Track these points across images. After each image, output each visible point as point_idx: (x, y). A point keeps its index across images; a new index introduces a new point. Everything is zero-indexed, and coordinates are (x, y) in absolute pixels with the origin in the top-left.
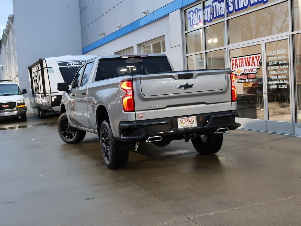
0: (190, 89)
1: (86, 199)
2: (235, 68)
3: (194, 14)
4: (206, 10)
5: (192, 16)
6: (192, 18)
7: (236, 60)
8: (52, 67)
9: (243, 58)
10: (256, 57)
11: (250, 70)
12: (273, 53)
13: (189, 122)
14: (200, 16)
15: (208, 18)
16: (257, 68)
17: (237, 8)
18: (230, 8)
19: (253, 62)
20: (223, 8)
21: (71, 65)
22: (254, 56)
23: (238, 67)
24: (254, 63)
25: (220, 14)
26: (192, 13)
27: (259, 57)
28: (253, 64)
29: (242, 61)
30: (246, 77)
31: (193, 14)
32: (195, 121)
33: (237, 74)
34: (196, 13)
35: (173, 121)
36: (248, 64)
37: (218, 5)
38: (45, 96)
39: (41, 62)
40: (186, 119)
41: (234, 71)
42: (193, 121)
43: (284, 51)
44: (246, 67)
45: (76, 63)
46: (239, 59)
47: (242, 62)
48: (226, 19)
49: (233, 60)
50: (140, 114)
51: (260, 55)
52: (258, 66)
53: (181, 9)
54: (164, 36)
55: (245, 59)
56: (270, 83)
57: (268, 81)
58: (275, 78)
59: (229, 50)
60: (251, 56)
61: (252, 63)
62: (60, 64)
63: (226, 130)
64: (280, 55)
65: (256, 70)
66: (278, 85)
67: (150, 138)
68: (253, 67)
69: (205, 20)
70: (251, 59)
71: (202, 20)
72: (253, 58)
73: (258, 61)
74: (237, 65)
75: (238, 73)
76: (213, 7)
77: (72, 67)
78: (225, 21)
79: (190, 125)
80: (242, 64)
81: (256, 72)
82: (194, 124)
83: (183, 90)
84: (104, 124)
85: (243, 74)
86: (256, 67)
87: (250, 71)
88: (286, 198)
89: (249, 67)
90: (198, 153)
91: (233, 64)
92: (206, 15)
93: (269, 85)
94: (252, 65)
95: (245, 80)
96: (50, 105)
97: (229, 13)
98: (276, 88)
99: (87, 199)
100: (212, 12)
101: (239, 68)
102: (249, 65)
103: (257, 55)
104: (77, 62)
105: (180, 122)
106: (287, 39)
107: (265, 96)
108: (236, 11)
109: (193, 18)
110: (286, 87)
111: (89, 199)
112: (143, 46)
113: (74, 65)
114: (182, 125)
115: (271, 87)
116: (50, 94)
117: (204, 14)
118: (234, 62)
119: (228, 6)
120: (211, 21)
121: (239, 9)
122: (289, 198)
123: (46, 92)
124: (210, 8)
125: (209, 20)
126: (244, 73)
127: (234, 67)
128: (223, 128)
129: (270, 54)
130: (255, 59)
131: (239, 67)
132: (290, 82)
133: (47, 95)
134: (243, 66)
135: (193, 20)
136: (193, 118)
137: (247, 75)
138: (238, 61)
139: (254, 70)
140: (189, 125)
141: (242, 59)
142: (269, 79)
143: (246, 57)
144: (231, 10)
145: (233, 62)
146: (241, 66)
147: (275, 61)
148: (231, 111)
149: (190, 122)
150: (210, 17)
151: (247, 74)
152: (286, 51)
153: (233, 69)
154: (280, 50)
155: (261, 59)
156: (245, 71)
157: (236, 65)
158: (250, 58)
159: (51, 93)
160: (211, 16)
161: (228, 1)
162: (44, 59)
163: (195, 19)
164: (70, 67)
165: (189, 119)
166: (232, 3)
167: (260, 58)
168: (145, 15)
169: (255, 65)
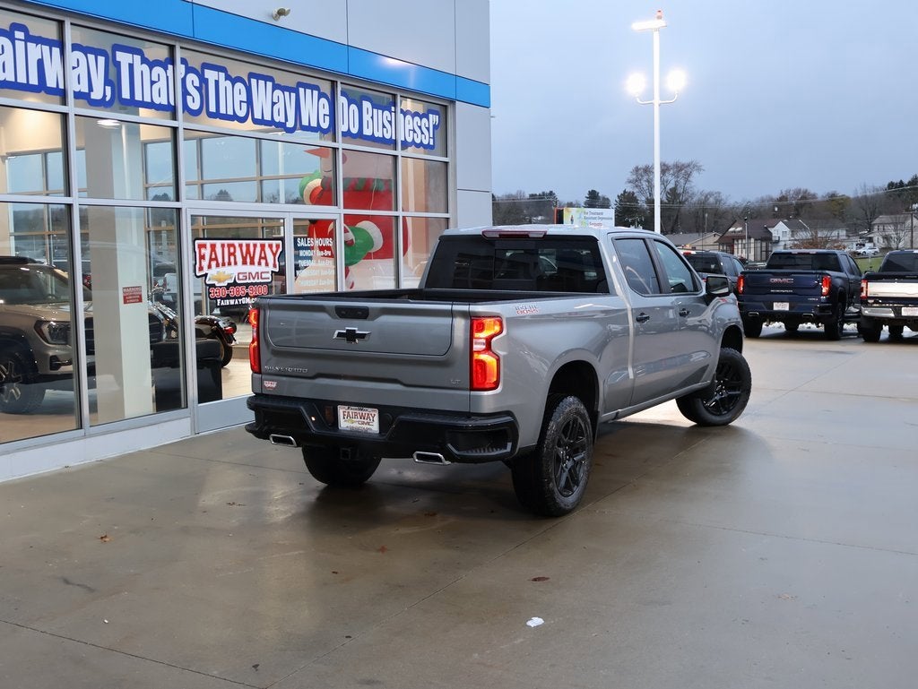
2: (210, 267)
7: (213, 247)
9: (236, 243)
10: (271, 246)
11: (254, 275)
16: (272, 272)
19: (263, 256)
22: (267, 243)
23: (218, 265)
24: (265, 258)
27: (278, 246)
28: (263, 262)
29: (232, 249)
30: (242, 291)
33: (217, 285)
36: (248, 258)
41: (206, 275)
44: (244, 266)
46: (223, 246)
47: (230, 254)
49: (203, 246)
51: (281, 242)
52: (275, 266)
59: (192, 216)
61: (261, 258)
65: (269, 276)
68: (263, 268)
70: (258, 249)
72: (263, 246)
73: (274, 255)
74: (216, 259)
75: (219, 281)
80: (232, 258)
81: (270, 281)
85: (235, 284)
86: (271, 268)
87: (254, 278)
89: (252, 266)
91: (202, 257)
94: (259, 264)
95: (240, 300)
101: (221, 269)
102: (252, 263)
103: (274, 243)
118: (207, 252)
126: (238, 282)
127: (205, 264)
129: (301, 243)
130: (267, 250)
131: (224, 264)
134: (236, 263)
137: (247, 288)
138: (219, 250)
139: (264, 276)
141: (233, 245)
143: (244, 242)
145: (203, 251)
146: (230, 264)
151: (247, 285)
153: (201, 268)
155: (281, 252)
156: (241, 277)
157: (211, 259)
158: (255, 246)
167: (280, 250)
169: (267, 264)
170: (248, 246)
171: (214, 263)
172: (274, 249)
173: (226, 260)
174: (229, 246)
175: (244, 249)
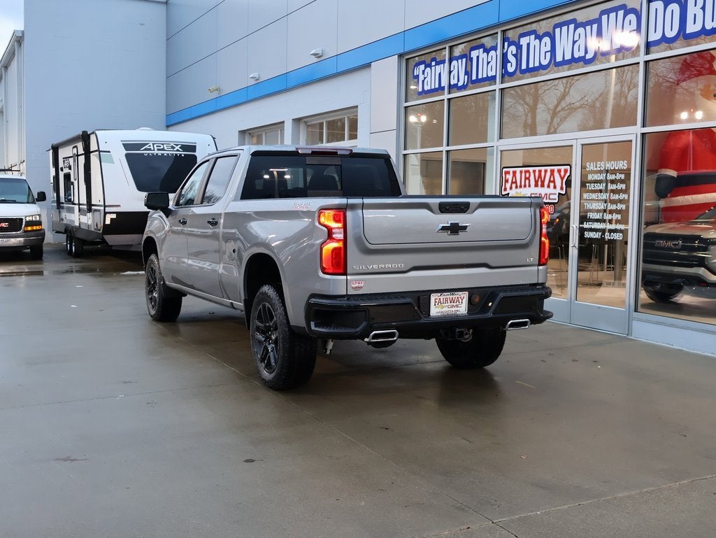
0: (462, 235)
1: (245, 461)
2: (511, 188)
3: (428, 69)
4: (454, 63)
5: (423, 73)
6: (421, 78)
7: (514, 173)
8: (109, 152)
9: (531, 169)
10: (559, 171)
11: (543, 195)
12: (596, 167)
13: (452, 304)
14: (440, 74)
15: (458, 81)
16: (559, 194)
17: (524, 67)
18: (509, 65)
19: (552, 179)
20: (493, 63)
21: (150, 150)
22: (556, 168)
23: (516, 187)
24: (554, 182)
25: (485, 76)
26: (422, 67)
27: (566, 171)
28: (552, 185)
29: (527, 175)
31: (425, 69)
32: (465, 301)
34: (433, 68)
35: (422, 298)
36: (540, 182)
37: (483, 56)
38: (90, 210)
39: (85, 138)
40: (448, 297)
41: (508, 194)
42: (460, 301)
43: (622, 165)
44: (536, 188)
45: (162, 147)
46: (521, 172)
47: (526, 178)
48: (498, 86)
49: (508, 173)
50: (356, 281)
51: (569, 167)
52: (562, 189)
53: (400, 56)
54: (357, 107)
55: (534, 171)
56: (586, 226)
57: (581, 223)
58: (598, 216)
59: (501, 151)
60: (549, 168)
61: (550, 181)
62: (127, 146)
63: (525, 324)
64: (614, 172)
65: (556, 197)
66: (603, 231)
67: (375, 334)
68: (551, 190)
69: (452, 83)
70: (548, 174)
71: (444, 83)
72: (552, 171)
73: (562, 179)
74: (516, 182)
76: (471, 59)
77: (153, 154)
78: (497, 91)
79: (454, 309)
80: (527, 181)
81: (556, 201)
82: (462, 309)
83: (446, 236)
84: (265, 294)
86: (558, 190)
88: (677, 484)
89: (542, 189)
90: (447, 364)
91: (507, 181)
92: (455, 73)
93: (582, 231)
94: (549, 186)
96: (101, 232)
97: (506, 75)
98: (597, 236)
99: (247, 461)
100: (469, 69)
101: (519, 190)
102: (543, 186)
103: (563, 168)
104: (163, 144)
105: (436, 302)
106: (631, 141)
107: (573, 252)
108: (523, 72)
109: (425, 78)
110: (621, 239)
111: (252, 461)
112: (306, 122)
113: (158, 150)
114: (439, 308)
115: (588, 235)
116: (103, 208)
117: (450, 72)
118: (510, 177)
119: (505, 60)
120: (464, 87)
121: (529, 70)
122: (683, 482)
123: (93, 203)
124: (464, 60)
125: (460, 84)
127: (508, 186)
128: (521, 320)
129: (590, 167)
131: (521, 187)
132: (629, 227)
133: (96, 210)
134: (529, 186)
135: (423, 81)
136: (462, 296)
138: (518, 175)
139: (552, 197)
140: (451, 309)
141: (528, 171)
142: (583, 219)
143: (537, 169)
144: (511, 69)
145: (508, 176)
146: (525, 186)
147: (600, 182)
148: (535, 285)
149: (455, 304)
150: (463, 79)
152: (626, 165)
153: (505, 189)
154: (613, 162)
155: (569, 176)
157: (512, 183)
158: (546, 171)
159: (105, 206)
160: (466, 76)
161: (505, 51)
162: (93, 133)
163: (428, 79)
164: (148, 154)
165: (454, 297)
166: (515, 56)
167: (568, 174)
168: (316, 60)
169: (555, 187)
170: (540, 171)
171: (514, 186)
172: (562, 173)
173: (523, 183)
174: (526, 172)
175: (537, 174)
